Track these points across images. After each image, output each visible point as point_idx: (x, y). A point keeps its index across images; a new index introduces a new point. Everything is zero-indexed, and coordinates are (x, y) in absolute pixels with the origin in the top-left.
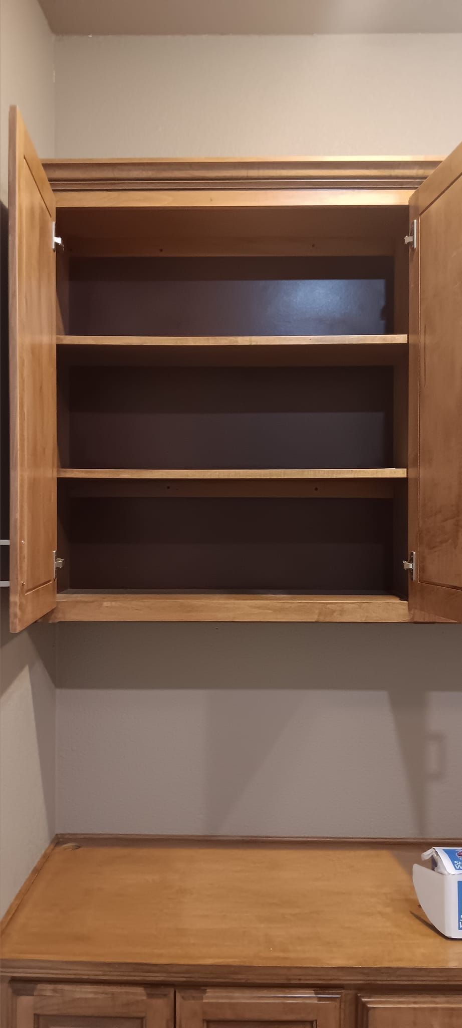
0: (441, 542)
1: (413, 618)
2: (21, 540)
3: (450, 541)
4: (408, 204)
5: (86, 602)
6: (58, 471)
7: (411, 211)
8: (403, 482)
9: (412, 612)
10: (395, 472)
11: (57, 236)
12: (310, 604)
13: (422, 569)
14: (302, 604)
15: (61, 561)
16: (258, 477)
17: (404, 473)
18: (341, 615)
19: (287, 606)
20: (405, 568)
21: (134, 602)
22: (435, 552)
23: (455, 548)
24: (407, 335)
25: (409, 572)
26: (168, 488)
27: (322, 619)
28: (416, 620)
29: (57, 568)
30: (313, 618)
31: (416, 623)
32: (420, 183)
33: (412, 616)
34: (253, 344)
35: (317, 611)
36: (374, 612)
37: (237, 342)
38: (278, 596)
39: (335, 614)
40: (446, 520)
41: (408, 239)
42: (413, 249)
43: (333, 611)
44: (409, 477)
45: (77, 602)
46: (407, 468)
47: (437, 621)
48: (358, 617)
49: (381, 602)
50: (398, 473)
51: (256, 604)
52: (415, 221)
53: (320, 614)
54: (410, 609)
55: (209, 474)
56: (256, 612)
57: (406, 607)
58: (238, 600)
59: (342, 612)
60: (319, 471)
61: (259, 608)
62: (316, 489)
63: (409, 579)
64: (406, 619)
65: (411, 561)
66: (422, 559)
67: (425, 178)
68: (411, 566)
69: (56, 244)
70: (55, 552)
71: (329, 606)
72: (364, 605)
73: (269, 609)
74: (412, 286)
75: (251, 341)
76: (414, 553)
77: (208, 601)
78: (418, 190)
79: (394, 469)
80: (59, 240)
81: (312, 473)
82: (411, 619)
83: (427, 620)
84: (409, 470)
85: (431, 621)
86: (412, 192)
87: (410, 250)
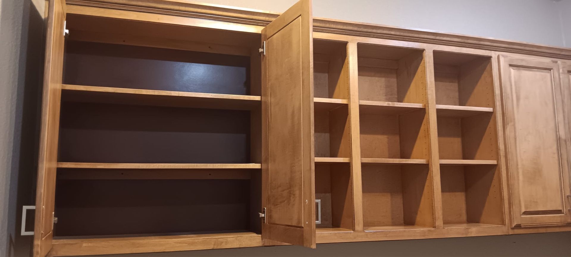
0: (281, 202)
1: (264, 243)
2: (43, 206)
3: (286, 202)
4: (261, 33)
5: (72, 244)
6: (58, 164)
7: (263, 37)
8: (259, 171)
9: (263, 240)
10: (255, 166)
11: (66, 29)
12: (209, 239)
13: (270, 217)
14: (205, 239)
15: (56, 219)
16: (181, 168)
17: (259, 166)
18: (226, 244)
19: (196, 241)
20: (260, 216)
21: (103, 243)
22: (277, 207)
23: (289, 205)
24: (260, 97)
25: (262, 219)
26: (122, 174)
27: (216, 247)
28: (266, 245)
29: (54, 223)
30: (211, 247)
31: (265, 246)
32: (268, 24)
33: (263, 242)
34: (180, 95)
35: (213, 243)
36: (244, 242)
37: (171, 94)
38: (189, 236)
39: (223, 244)
40: (283, 191)
41: (261, 50)
42: (264, 55)
43: (222, 242)
44: (262, 168)
45: (65, 244)
46: (261, 164)
47: (276, 244)
48: (236, 245)
49: (248, 236)
50: (257, 166)
51: (178, 241)
52: (265, 42)
53: (214, 245)
54: (262, 239)
55: (152, 166)
56: (178, 246)
57: (261, 238)
58: (167, 239)
59: (227, 243)
60: (215, 165)
61: (180, 243)
62: (210, 174)
63: (262, 223)
64: (260, 244)
65: (264, 213)
66: (270, 211)
67: (271, 22)
68: (263, 215)
69: (66, 33)
70: (54, 213)
71: (219, 240)
72: (238, 238)
73: (186, 243)
74: (263, 73)
75: (179, 94)
76: (265, 208)
77: (149, 240)
78: (266, 27)
79: (254, 164)
80: (67, 31)
81: (212, 166)
82: (263, 244)
83: (271, 244)
84: (263, 164)
85: (273, 245)
86: (263, 28)
87: (262, 55)
